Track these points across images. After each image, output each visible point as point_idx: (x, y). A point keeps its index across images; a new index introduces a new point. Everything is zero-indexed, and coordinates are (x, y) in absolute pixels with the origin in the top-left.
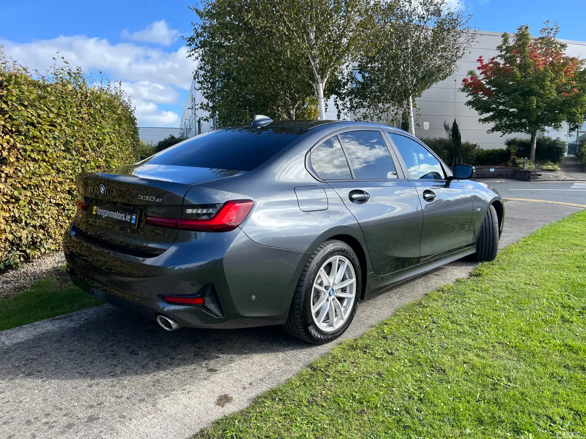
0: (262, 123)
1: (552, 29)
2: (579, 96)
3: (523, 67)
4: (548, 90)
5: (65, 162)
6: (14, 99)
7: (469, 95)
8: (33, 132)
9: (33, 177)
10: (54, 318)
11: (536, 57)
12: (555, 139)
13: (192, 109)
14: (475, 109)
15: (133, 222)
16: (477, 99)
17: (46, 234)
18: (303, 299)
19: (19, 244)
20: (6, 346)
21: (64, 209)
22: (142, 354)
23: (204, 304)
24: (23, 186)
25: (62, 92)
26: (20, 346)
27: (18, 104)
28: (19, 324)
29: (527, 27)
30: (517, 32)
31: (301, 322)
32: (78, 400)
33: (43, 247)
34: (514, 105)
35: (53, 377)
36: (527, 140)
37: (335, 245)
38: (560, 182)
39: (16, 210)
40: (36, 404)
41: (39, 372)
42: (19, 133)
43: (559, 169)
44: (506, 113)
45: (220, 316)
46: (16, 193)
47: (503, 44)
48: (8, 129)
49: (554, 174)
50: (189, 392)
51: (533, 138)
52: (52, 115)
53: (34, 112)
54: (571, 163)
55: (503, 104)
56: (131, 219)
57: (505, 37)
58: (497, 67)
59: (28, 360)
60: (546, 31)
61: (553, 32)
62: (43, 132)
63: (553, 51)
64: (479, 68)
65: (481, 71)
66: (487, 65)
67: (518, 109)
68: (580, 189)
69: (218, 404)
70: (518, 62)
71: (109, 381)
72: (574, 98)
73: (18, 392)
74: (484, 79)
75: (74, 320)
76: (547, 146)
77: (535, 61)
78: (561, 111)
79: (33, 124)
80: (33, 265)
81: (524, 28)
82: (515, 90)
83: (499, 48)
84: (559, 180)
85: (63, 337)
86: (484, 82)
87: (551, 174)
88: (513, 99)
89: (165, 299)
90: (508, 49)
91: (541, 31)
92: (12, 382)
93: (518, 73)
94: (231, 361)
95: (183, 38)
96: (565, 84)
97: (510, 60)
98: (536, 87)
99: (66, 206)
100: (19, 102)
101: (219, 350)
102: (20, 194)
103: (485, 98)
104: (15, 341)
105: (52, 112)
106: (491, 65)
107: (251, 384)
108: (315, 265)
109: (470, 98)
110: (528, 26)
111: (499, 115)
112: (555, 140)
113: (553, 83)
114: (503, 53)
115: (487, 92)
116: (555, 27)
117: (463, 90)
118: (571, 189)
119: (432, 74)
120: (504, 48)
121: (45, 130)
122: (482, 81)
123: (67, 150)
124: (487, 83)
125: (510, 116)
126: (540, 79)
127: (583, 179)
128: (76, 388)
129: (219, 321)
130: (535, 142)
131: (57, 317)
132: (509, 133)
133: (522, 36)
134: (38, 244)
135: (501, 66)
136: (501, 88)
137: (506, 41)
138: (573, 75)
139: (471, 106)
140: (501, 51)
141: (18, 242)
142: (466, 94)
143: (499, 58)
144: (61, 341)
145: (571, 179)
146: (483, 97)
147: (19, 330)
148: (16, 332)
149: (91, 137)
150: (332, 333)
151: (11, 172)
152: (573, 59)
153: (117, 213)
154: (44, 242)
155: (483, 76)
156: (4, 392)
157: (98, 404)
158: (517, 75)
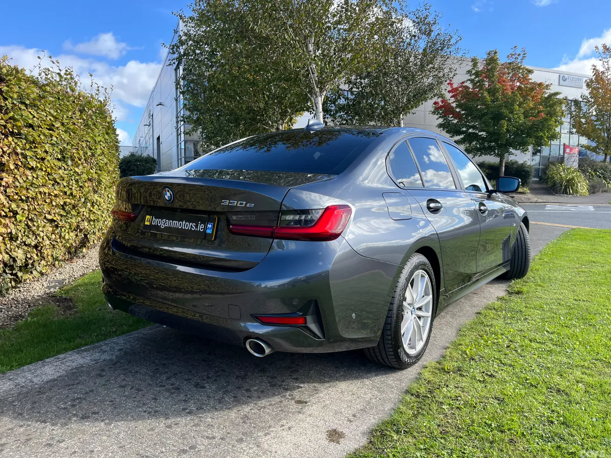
0: (316, 127)
1: (519, 55)
2: (546, 120)
3: (492, 92)
4: (517, 114)
5: (61, 172)
6: (15, 96)
7: (440, 117)
9: (31, 188)
10: (80, 349)
11: (504, 81)
12: (523, 162)
13: (149, 126)
14: (447, 132)
15: (209, 231)
16: (447, 122)
17: (39, 254)
18: (395, 318)
19: (13, 265)
20: (36, 384)
21: (57, 226)
22: (210, 388)
23: (306, 323)
24: (21, 197)
26: (53, 384)
27: (18, 102)
28: (41, 358)
29: (496, 53)
30: (486, 57)
31: (392, 344)
32: (163, 444)
33: (36, 269)
34: (485, 129)
35: (116, 418)
36: (495, 163)
37: (419, 259)
38: (532, 204)
39: (12, 226)
40: (112, 452)
41: (94, 413)
42: (20, 135)
43: (529, 191)
44: (474, 137)
45: (321, 337)
46: (14, 206)
47: (472, 69)
48: (9, 130)
49: (526, 196)
50: (289, 428)
51: (501, 161)
53: (35, 112)
54: (536, 186)
55: (474, 127)
56: (206, 228)
57: (475, 62)
58: (467, 91)
59: (74, 400)
60: (513, 56)
61: (520, 58)
62: (42, 137)
63: (520, 77)
64: (449, 92)
65: (451, 94)
66: (457, 89)
67: (487, 132)
68: (553, 210)
69: (332, 441)
70: (487, 86)
71: (188, 419)
72: (541, 122)
73: (81, 440)
74: (454, 102)
75: (106, 351)
76: (514, 169)
77: (503, 85)
78: (529, 135)
80: (20, 291)
81: (493, 52)
82: (484, 115)
83: (469, 72)
84: (532, 202)
85: (103, 370)
86: (454, 105)
87: (522, 196)
88: (484, 123)
89: (259, 320)
90: (477, 74)
91: (508, 56)
92: (68, 428)
93: (488, 97)
94: (316, 390)
95: (164, 46)
96: (532, 109)
97: (479, 85)
98: (505, 111)
99: (60, 223)
100: (20, 101)
101: (297, 379)
102: (18, 206)
103: (455, 121)
104: (45, 378)
105: (51, 115)
106: (460, 89)
107: (354, 416)
108: (405, 280)
109: (441, 121)
110: (497, 51)
111: (469, 138)
112: (522, 164)
113: (521, 107)
114: (473, 77)
115: (457, 115)
116: (522, 53)
117: (434, 113)
118: (546, 210)
119: (425, 92)
120: (473, 72)
122: (452, 105)
123: (63, 159)
124: (458, 106)
125: (480, 139)
126: (509, 104)
127: (554, 201)
128: (152, 430)
129: (320, 344)
130: (504, 165)
131: (83, 348)
132: (479, 156)
133: (491, 60)
134: (30, 266)
135: (470, 90)
136: (471, 112)
137: (475, 65)
138: (540, 100)
139: (442, 128)
140: (471, 75)
141: (12, 263)
142: (437, 117)
143: (469, 82)
144: (104, 376)
145: (542, 201)
146: (453, 120)
147: (44, 366)
148: (40, 368)
150: (414, 355)
151: (10, 182)
152: (540, 84)
153: (184, 223)
154: (36, 264)
155: (453, 99)
156: (64, 441)
157: (191, 448)
158: (487, 98)
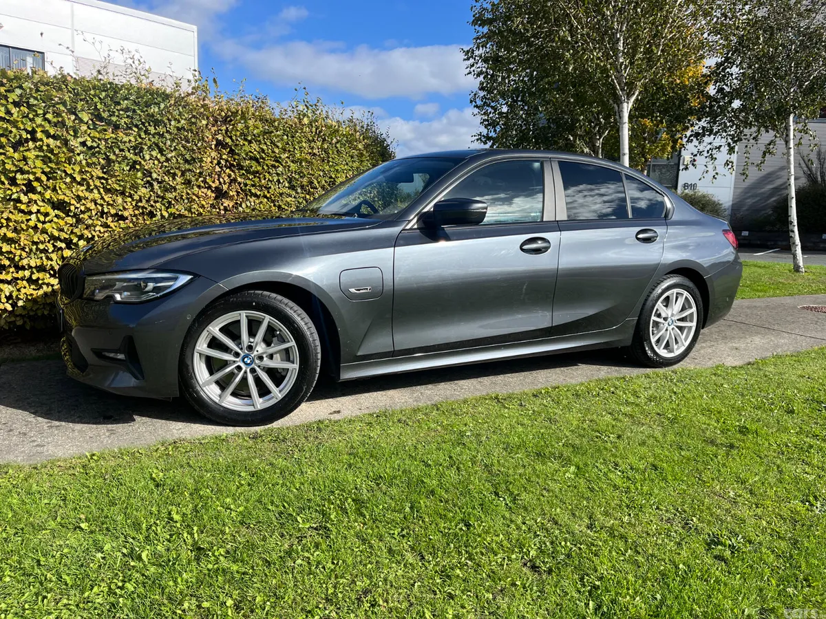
6: (239, 134)
8: (255, 167)
25: (292, 126)
27: (241, 138)
42: (240, 167)
52: (277, 150)
53: (257, 146)
62: (266, 168)
79: (257, 160)
105: (278, 147)
121: (267, 165)
149: (322, 174)
151: (231, 206)
